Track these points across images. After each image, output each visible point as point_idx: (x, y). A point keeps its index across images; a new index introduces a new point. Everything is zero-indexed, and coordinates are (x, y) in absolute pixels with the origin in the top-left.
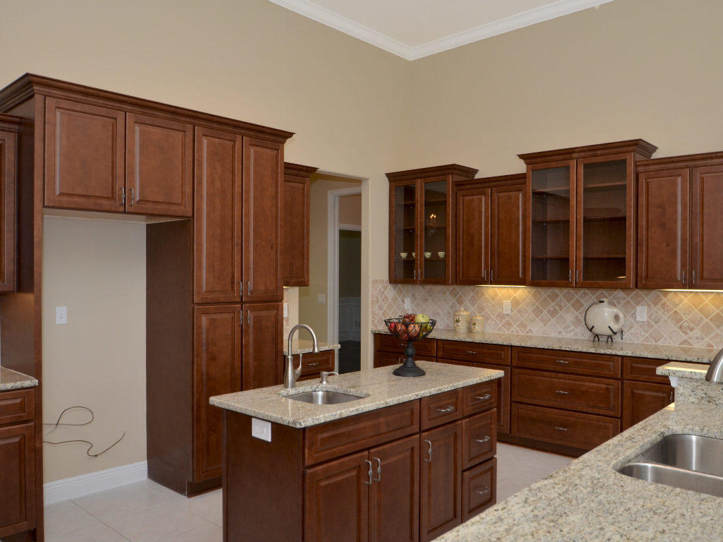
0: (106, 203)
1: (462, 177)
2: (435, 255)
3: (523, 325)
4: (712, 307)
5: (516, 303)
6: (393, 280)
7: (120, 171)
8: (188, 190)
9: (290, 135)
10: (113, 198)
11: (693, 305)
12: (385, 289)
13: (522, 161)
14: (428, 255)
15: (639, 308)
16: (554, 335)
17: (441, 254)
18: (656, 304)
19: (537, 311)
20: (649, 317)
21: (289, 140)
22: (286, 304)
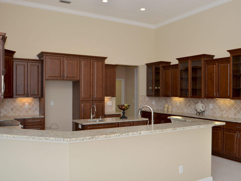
2: (158, 88)
3: (182, 109)
4: (228, 104)
5: (180, 103)
6: (148, 95)
7: (62, 71)
8: (78, 74)
9: (106, 58)
10: (60, 77)
11: (224, 103)
12: (145, 98)
13: (177, 60)
14: (156, 88)
15: (210, 104)
16: (189, 112)
17: (159, 88)
18: (214, 103)
19: (185, 105)
20: (213, 107)
21: (106, 59)
22: (111, 102)
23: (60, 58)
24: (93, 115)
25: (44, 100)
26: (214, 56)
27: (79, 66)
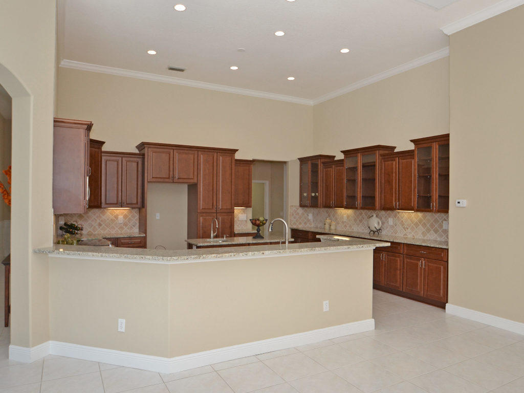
0: (167, 180)
1: (329, 160)
2: (315, 195)
3: (350, 226)
4: (414, 219)
5: (348, 217)
6: (302, 205)
7: (171, 169)
8: (196, 173)
9: (237, 150)
10: (169, 178)
11: (408, 218)
12: (297, 209)
13: (342, 154)
14: (313, 194)
15: (390, 219)
16: (360, 231)
17: (317, 194)
18: (395, 217)
19: (355, 220)
20: (393, 223)
21: (237, 152)
22: (246, 215)
23: (169, 150)
24: (214, 232)
25: (146, 211)
26: (395, 148)
27: (196, 163)
